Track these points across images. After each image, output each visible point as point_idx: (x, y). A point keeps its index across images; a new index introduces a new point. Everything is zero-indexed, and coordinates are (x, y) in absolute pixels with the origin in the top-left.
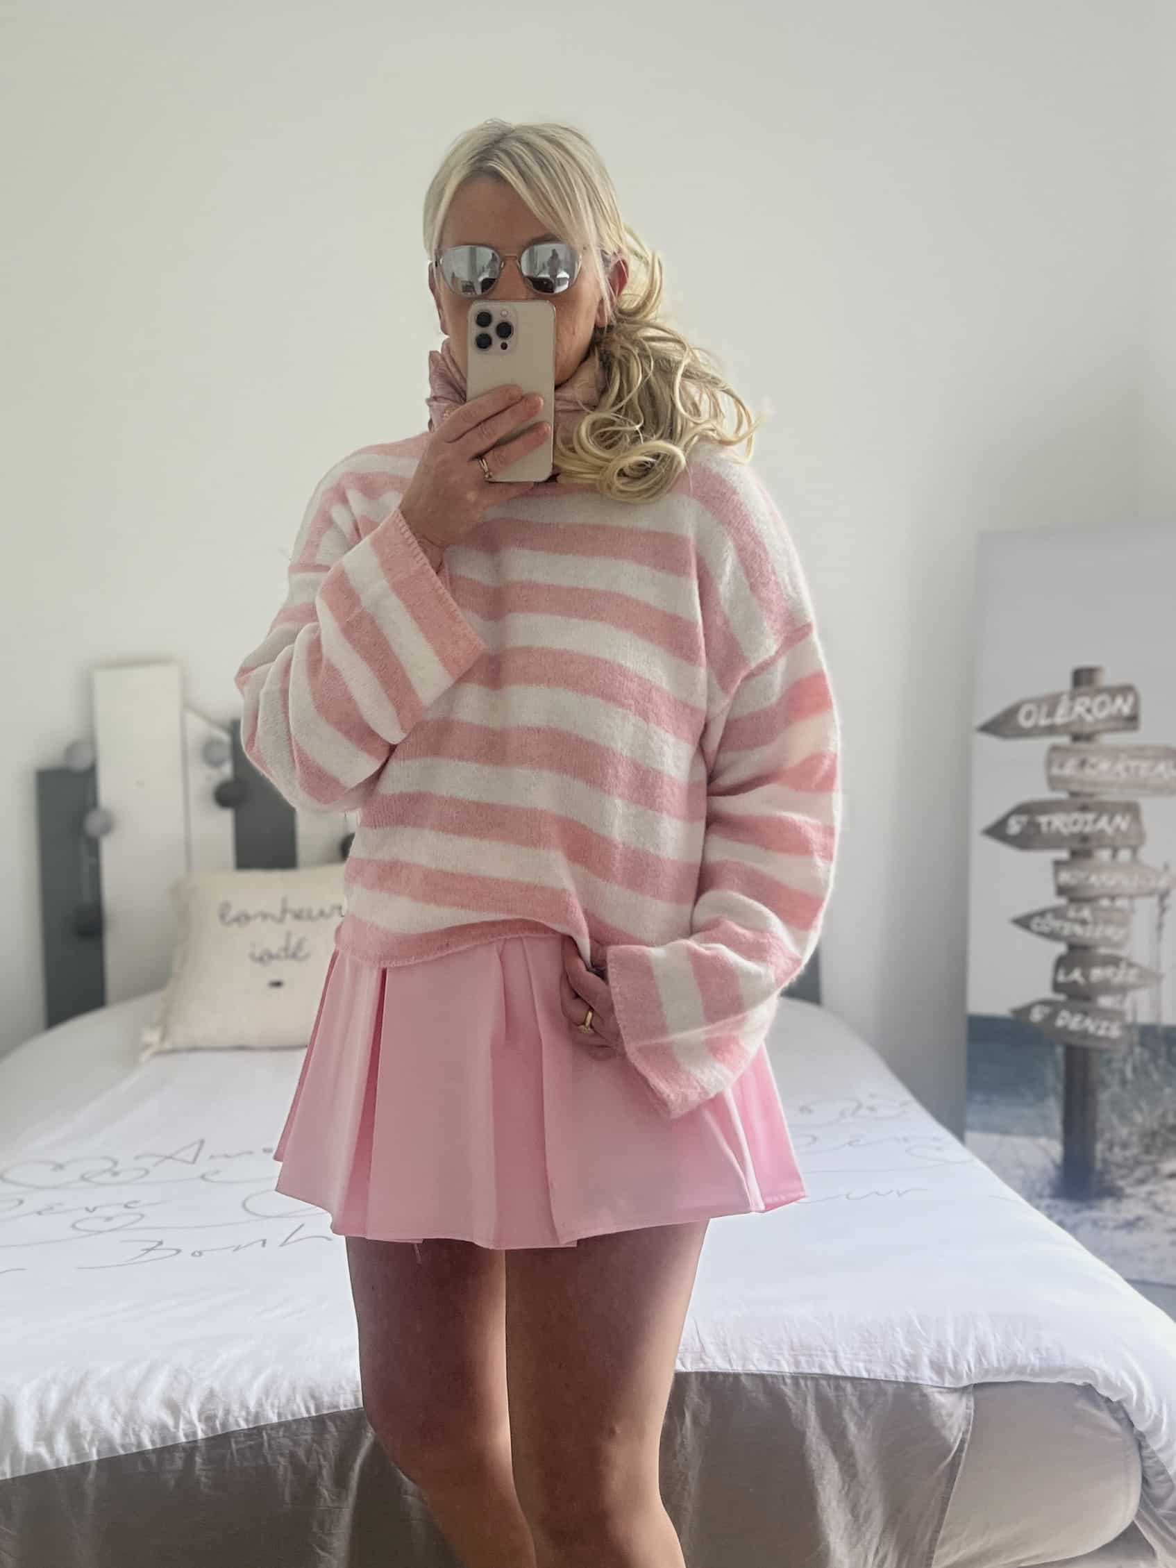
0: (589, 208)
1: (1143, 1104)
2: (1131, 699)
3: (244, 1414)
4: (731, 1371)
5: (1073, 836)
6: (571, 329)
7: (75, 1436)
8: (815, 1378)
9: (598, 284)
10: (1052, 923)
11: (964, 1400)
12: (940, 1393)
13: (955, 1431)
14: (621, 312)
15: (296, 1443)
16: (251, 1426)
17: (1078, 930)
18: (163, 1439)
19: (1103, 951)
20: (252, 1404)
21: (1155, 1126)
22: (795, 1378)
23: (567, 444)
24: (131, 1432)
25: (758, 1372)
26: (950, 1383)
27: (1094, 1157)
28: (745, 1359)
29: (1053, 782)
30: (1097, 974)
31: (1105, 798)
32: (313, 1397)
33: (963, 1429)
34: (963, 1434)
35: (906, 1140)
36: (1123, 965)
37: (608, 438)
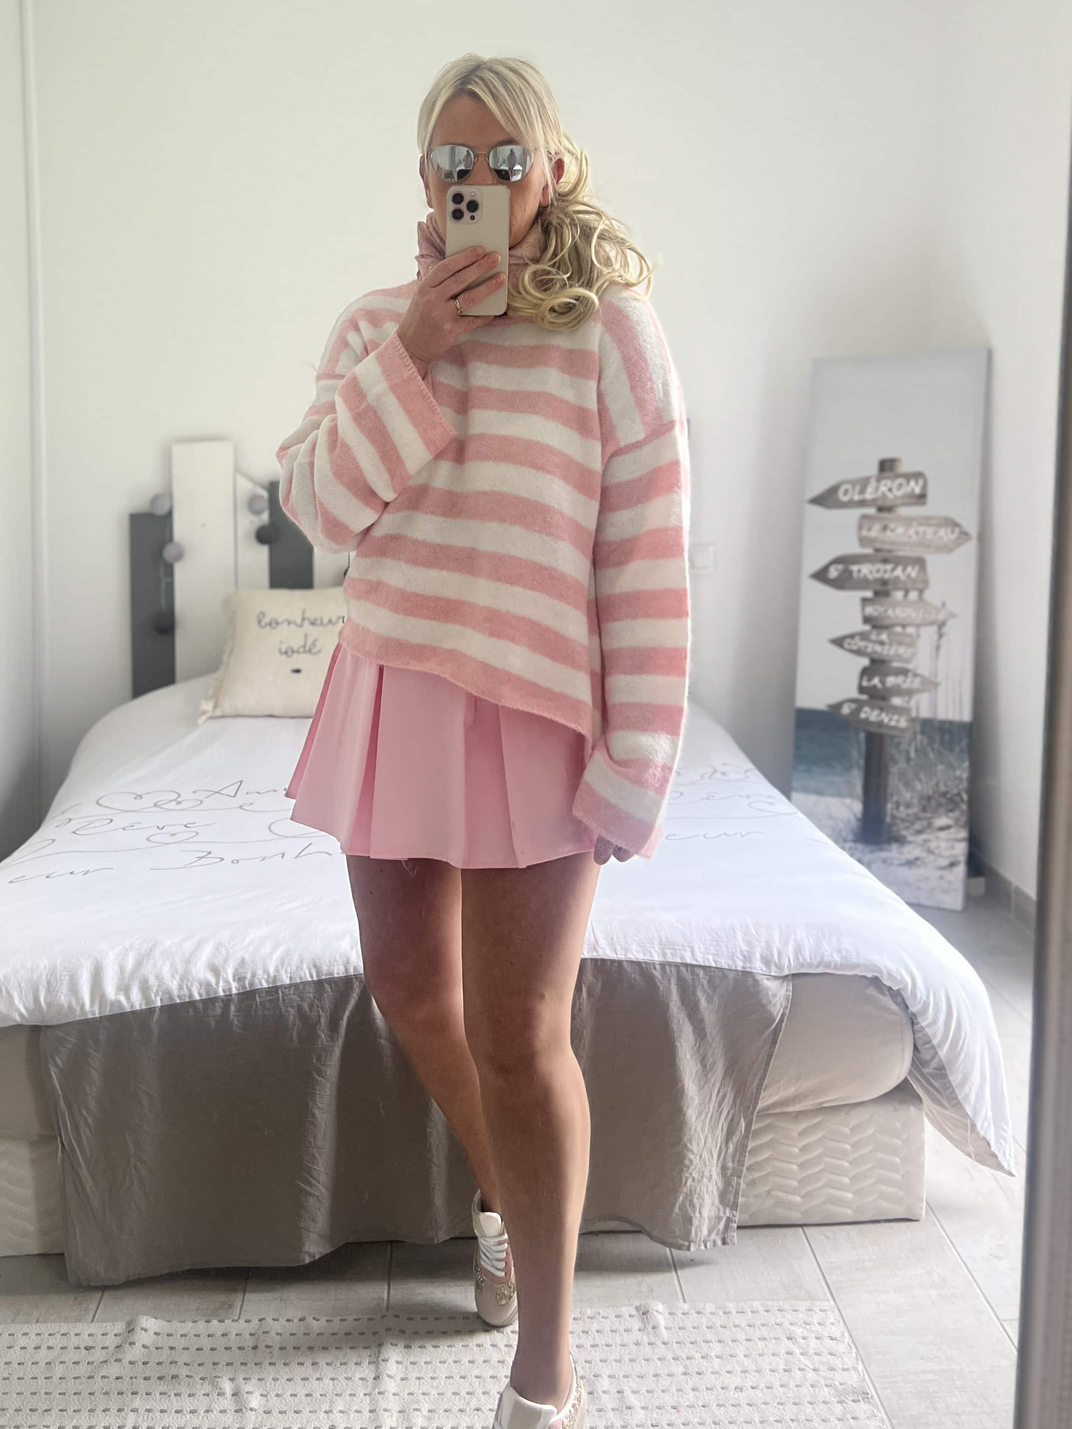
0: (539, 120)
1: (922, 776)
2: (921, 482)
3: (266, 977)
5: (876, 580)
6: (523, 207)
7: (145, 989)
9: (544, 175)
10: (859, 643)
11: (785, 985)
12: (768, 979)
13: (778, 1007)
14: (559, 195)
15: (302, 999)
16: (271, 986)
17: (878, 648)
18: (208, 993)
19: (896, 664)
20: (272, 971)
21: (931, 793)
22: (663, 965)
23: (516, 289)
24: (185, 987)
26: (775, 972)
27: (885, 814)
28: (627, 950)
29: (863, 541)
30: (891, 681)
31: (901, 553)
32: (315, 966)
33: (784, 1006)
34: (784, 1009)
35: (748, 797)
36: (910, 674)
37: (544, 284)
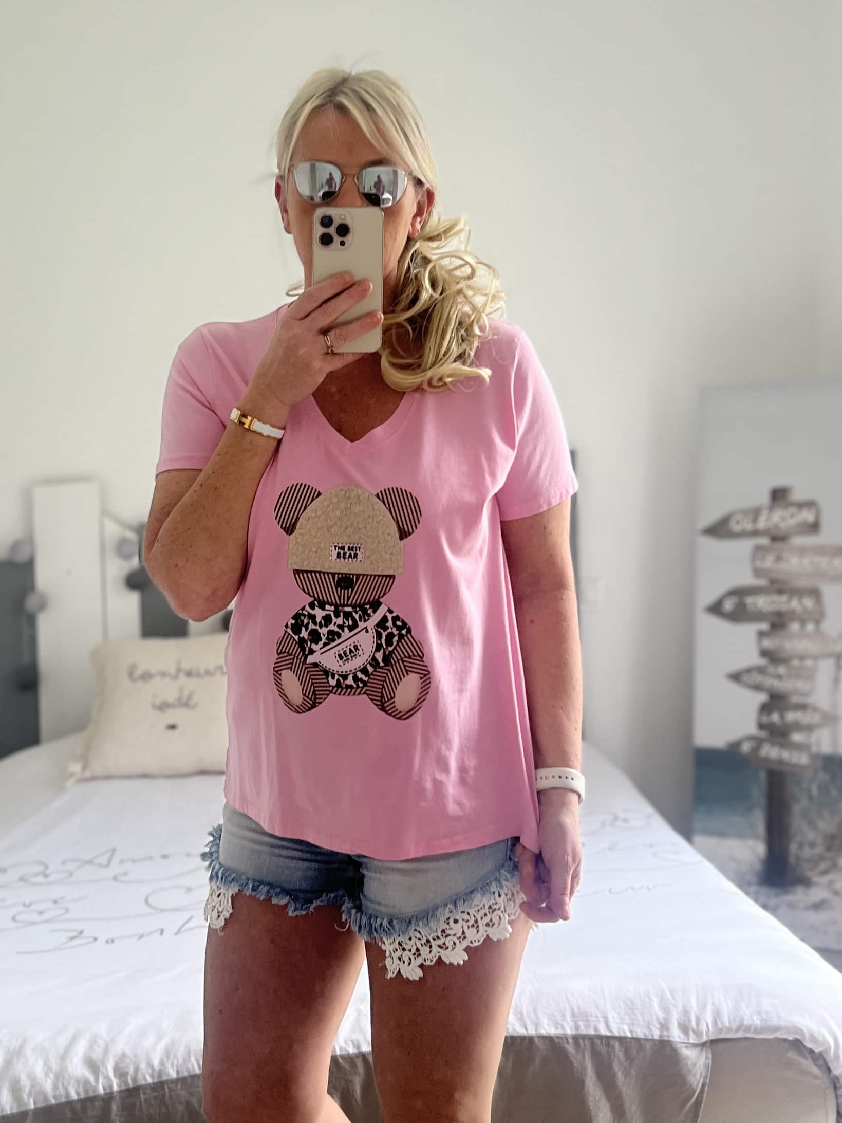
1: (825, 814)
2: (814, 510)
3: (150, 1071)
4: (526, 1035)
5: (771, 612)
7: (16, 1091)
8: (591, 1038)
10: (757, 678)
11: (704, 1053)
12: (687, 1047)
15: (191, 1094)
16: (156, 1081)
17: (776, 683)
18: (86, 1091)
19: (795, 699)
20: (156, 1064)
21: (835, 831)
22: (576, 1039)
24: (60, 1086)
25: (547, 1035)
26: (693, 1040)
27: (789, 855)
28: (537, 1025)
29: (758, 573)
30: (791, 716)
31: (795, 584)
33: (704, 1075)
36: (809, 709)
